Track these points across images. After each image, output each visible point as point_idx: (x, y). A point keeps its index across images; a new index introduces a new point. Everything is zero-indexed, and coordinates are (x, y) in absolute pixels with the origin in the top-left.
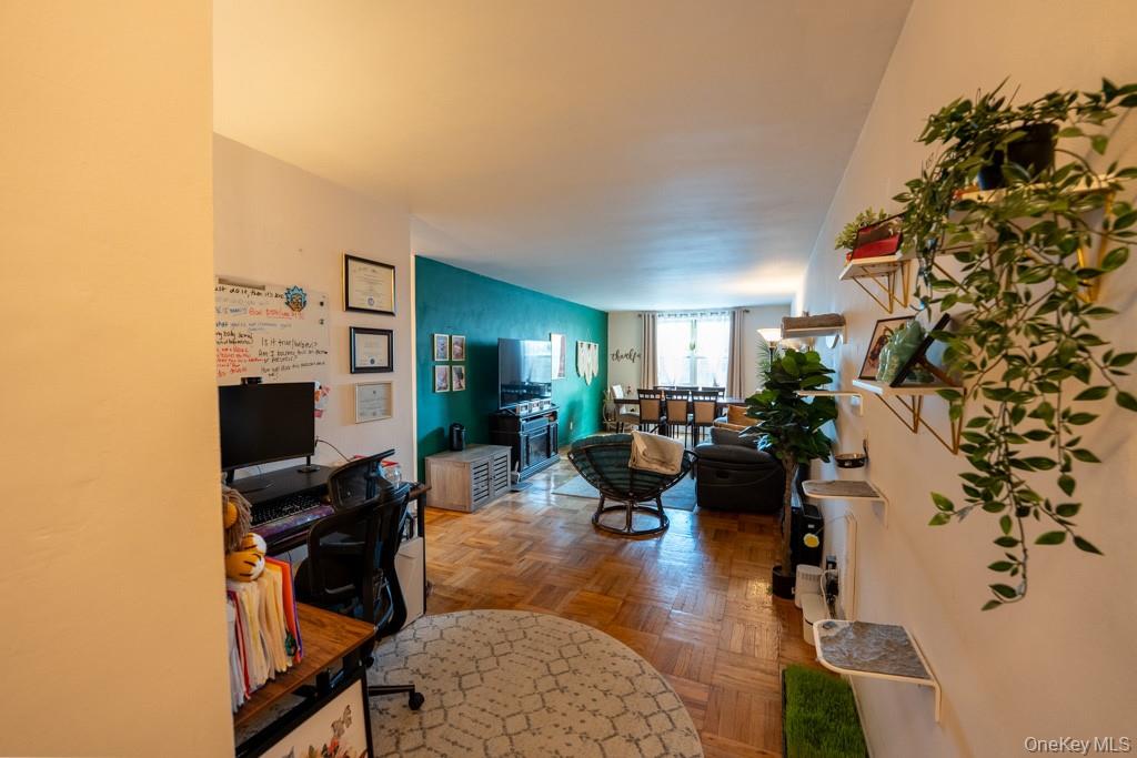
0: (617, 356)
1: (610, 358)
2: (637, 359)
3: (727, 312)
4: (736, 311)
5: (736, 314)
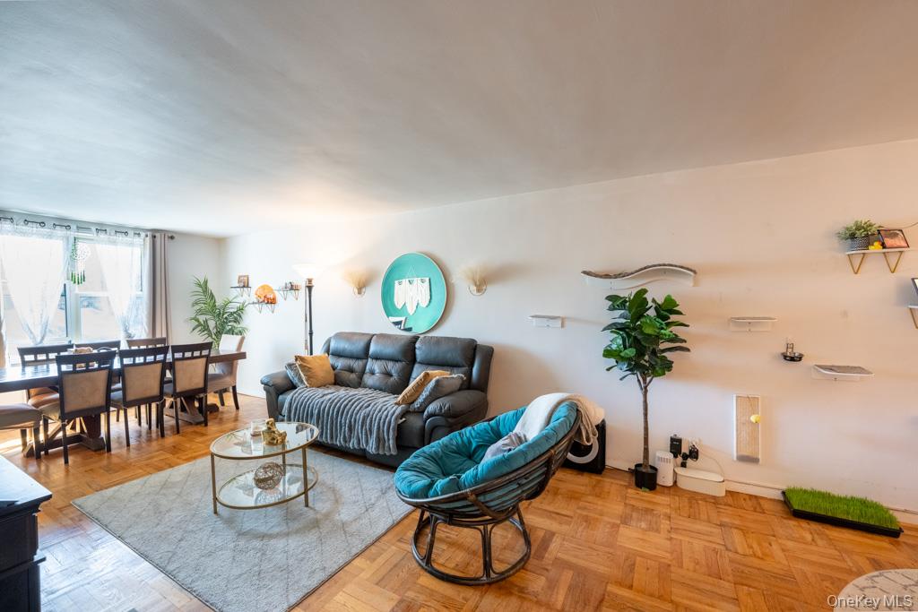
3: (143, 234)
4: (158, 235)
5: (158, 240)
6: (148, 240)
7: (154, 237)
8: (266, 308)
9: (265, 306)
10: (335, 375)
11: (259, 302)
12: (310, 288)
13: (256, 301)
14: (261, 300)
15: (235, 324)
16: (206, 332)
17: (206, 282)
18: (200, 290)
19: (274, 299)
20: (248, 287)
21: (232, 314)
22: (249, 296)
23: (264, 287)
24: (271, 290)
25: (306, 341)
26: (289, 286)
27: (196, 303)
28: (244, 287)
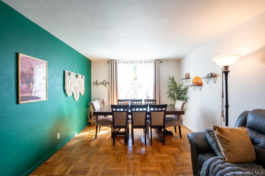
0: (96, 83)
1: (92, 84)
2: (107, 85)
3: (152, 62)
4: (157, 61)
5: (157, 63)
6: (154, 64)
7: (156, 62)
8: (197, 88)
9: (196, 87)
10: (256, 151)
11: (193, 85)
12: (226, 73)
13: (192, 85)
14: (194, 84)
15: (184, 95)
16: (173, 98)
17: (173, 78)
18: (171, 81)
19: (201, 83)
20: (189, 78)
21: (182, 91)
22: (189, 83)
23: (196, 78)
24: (200, 79)
25: (223, 111)
26: (210, 75)
27: (169, 86)
28: (187, 78)
